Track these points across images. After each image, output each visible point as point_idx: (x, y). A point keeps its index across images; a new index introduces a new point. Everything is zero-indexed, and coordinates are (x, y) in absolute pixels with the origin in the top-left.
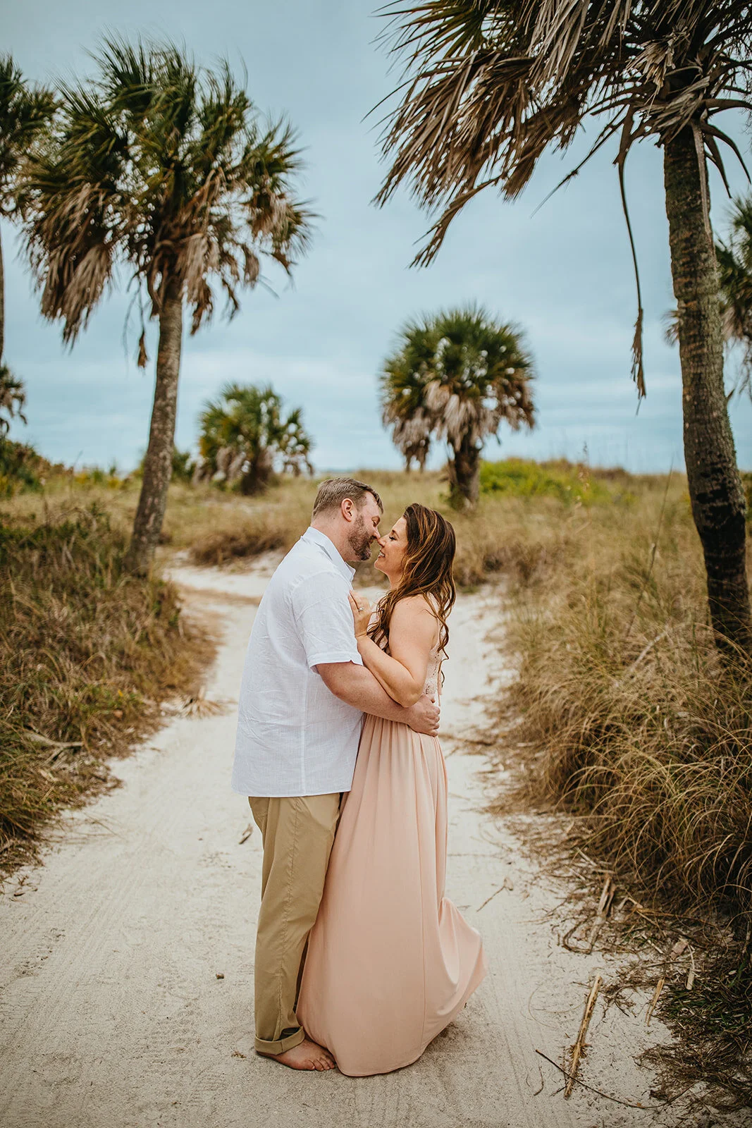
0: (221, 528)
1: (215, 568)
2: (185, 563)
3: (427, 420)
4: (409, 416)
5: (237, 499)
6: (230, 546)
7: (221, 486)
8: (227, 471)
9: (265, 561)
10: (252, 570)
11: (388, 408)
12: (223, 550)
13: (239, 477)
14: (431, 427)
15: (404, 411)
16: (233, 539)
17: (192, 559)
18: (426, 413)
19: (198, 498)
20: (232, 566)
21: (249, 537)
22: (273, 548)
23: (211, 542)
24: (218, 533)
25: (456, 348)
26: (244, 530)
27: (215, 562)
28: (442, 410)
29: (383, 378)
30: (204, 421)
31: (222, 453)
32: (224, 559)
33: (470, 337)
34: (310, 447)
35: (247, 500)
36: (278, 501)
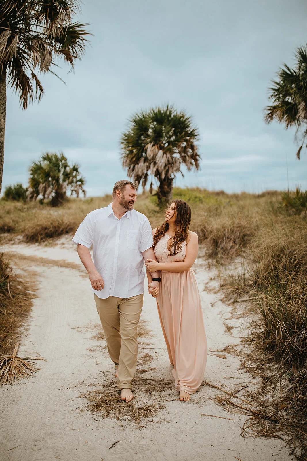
0: (39, 223)
1: (37, 244)
2: (21, 242)
3: (146, 164)
4: (137, 162)
5: (48, 208)
6: (44, 232)
7: (41, 202)
8: (44, 195)
9: (63, 239)
10: (57, 245)
11: (126, 158)
12: (41, 234)
13: (51, 197)
14: (148, 168)
15: (134, 159)
16: (46, 229)
17: (24, 240)
18: (146, 159)
19: (29, 209)
20: (45, 243)
21: (55, 227)
22: (67, 232)
23: (34, 230)
24: (38, 225)
25: (159, 126)
26: (51, 224)
27: (37, 241)
28: (154, 158)
29: (123, 143)
30: (32, 170)
31: (41, 187)
32: (41, 239)
33: (166, 121)
34: (84, 183)
35: (54, 209)
36: (69, 208)
